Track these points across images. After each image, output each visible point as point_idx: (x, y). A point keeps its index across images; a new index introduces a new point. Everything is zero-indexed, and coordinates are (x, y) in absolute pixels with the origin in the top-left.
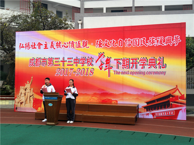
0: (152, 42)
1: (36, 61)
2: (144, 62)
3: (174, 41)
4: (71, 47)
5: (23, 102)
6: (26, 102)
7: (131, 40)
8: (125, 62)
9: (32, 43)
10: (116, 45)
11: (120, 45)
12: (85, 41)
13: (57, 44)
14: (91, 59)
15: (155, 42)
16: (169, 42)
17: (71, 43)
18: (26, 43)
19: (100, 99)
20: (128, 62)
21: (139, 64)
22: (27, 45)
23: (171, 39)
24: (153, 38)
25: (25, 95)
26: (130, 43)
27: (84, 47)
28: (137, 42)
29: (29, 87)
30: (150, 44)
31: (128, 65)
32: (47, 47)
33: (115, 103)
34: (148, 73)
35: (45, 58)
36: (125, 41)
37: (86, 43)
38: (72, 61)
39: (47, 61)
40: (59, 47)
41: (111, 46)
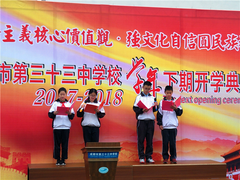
0: (232, 44)
2: (219, 80)
4: (71, 41)
7: (195, 37)
8: (184, 78)
10: (168, 45)
11: (175, 44)
12: (102, 32)
13: (37, 31)
14: (116, 70)
15: (237, 43)
17: (71, 33)
19: (137, 155)
20: (191, 79)
21: (210, 83)
24: (234, 37)
26: (194, 43)
27: (102, 43)
28: (206, 40)
30: (228, 46)
31: (191, 84)
32: (11, 38)
34: (226, 100)
35: (6, 64)
36: (184, 38)
37: (105, 36)
38: (74, 73)
39: (11, 70)
40: (42, 40)
41: (157, 46)
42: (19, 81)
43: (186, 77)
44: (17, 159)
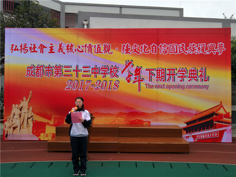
0: (192, 50)
1: (36, 70)
2: (184, 74)
3: (218, 49)
4: (87, 51)
5: (17, 127)
6: (21, 127)
7: (167, 46)
8: (159, 73)
9: (31, 45)
10: (149, 52)
11: (153, 51)
12: (106, 45)
13: (68, 47)
14: (115, 68)
15: (196, 49)
16: (212, 50)
17: (87, 47)
18: (22, 44)
19: (128, 121)
20: (164, 73)
21: (177, 76)
22: (23, 47)
23: (214, 47)
24: (194, 45)
25: (20, 116)
26: (166, 50)
27: (106, 52)
28: (174, 48)
29: (26, 106)
30: (190, 51)
31: (164, 76)
32: (53, 51)
33: (147, 124)
34: (188, 87)
35: (50, 66)
36: (159, 47)
37: (108, 48)
38: (89, 70)
39: (53, 69)
40: (70, 51)
41: (142, 52)
42: (57, 75)
43: (161, 72)
44: (56, 121)
